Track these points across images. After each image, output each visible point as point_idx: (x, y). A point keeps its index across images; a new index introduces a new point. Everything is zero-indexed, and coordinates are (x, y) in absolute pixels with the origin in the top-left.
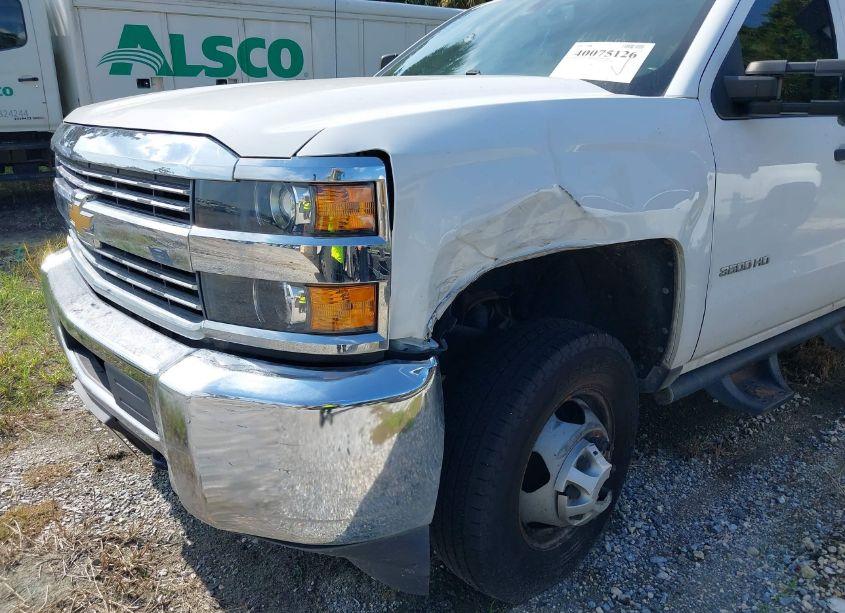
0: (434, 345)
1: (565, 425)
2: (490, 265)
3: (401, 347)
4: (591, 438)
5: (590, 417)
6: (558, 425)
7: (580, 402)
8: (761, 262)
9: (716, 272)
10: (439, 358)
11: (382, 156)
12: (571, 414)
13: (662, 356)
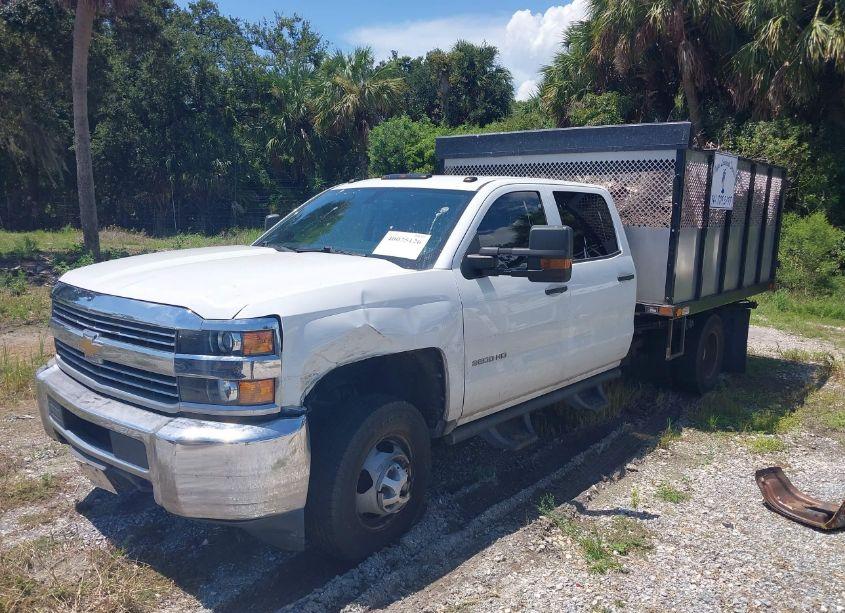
0: (305, 409)
1: (382, 453)
2: (334, 366)
3: (287, 410)
4: (397, 461)
5: (397, 449)
6: (377, 454)
7: (392, 441)
8: (501, 356)
9: (469, 363)
10: (308, 416)
11: (277, 317)
12: (385, 447)
13: (442, 414)
